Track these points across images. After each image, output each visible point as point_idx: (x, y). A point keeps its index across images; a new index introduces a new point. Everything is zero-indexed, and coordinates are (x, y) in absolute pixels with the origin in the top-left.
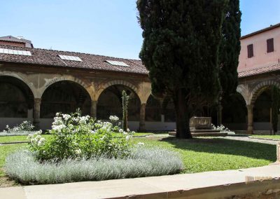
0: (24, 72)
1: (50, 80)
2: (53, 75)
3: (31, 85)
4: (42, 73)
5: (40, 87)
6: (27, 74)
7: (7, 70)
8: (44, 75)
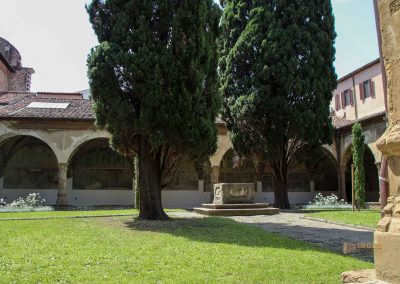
0: (44, 129)
1: (79, 138)
2: (82, 132)
3: (53, 146)
4: (68, 129)
5: (66, 148)
6: (49, 132)
7: (24, 128)
8: (72, 132)
